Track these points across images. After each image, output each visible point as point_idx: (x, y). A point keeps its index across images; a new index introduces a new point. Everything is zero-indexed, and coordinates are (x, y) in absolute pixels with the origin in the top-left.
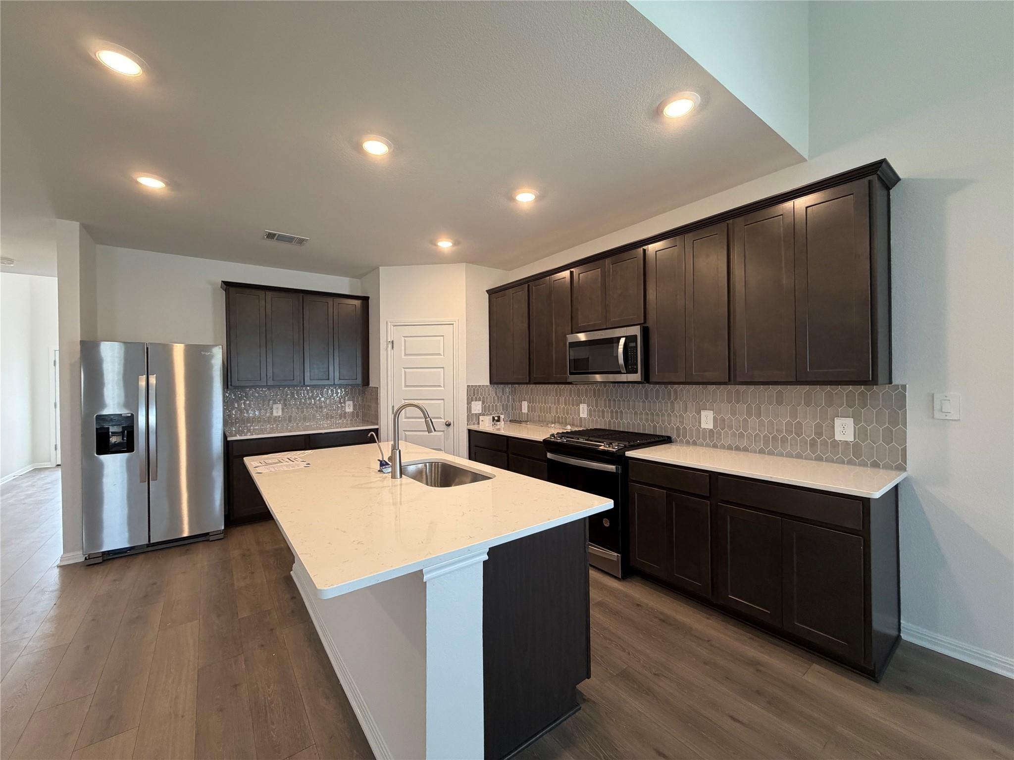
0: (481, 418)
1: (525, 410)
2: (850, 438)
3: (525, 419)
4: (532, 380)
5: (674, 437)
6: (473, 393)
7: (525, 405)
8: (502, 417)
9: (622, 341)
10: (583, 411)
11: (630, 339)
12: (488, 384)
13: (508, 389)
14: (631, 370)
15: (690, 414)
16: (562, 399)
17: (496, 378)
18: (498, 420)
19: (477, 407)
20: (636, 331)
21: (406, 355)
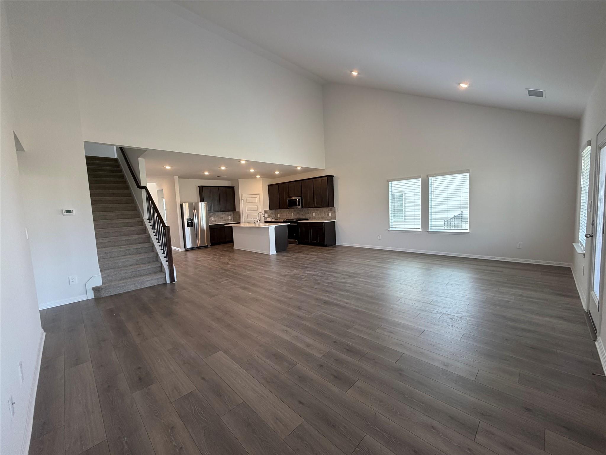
0: (268, 218)
1: (279, 216)
2: (330, 216)
3: (279, 218)
4: (280, 208)
5: (309, 219)
6: (265, 212)
7: (279, 215)
8: (273, 218)
9: (298, 200)
10: (292, 215)
11: (299, 199)
12: (268, 209)
13: (274, 211)
14: (299, 205)
15: (311, 214)
16: (288, 212)
17: (271, 208)
18: (272, 219)
19: (266, 216)
20: (300, 198)
21: (247, 203)
